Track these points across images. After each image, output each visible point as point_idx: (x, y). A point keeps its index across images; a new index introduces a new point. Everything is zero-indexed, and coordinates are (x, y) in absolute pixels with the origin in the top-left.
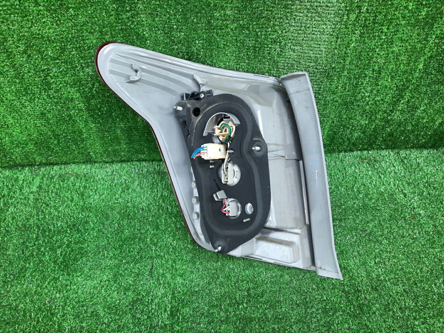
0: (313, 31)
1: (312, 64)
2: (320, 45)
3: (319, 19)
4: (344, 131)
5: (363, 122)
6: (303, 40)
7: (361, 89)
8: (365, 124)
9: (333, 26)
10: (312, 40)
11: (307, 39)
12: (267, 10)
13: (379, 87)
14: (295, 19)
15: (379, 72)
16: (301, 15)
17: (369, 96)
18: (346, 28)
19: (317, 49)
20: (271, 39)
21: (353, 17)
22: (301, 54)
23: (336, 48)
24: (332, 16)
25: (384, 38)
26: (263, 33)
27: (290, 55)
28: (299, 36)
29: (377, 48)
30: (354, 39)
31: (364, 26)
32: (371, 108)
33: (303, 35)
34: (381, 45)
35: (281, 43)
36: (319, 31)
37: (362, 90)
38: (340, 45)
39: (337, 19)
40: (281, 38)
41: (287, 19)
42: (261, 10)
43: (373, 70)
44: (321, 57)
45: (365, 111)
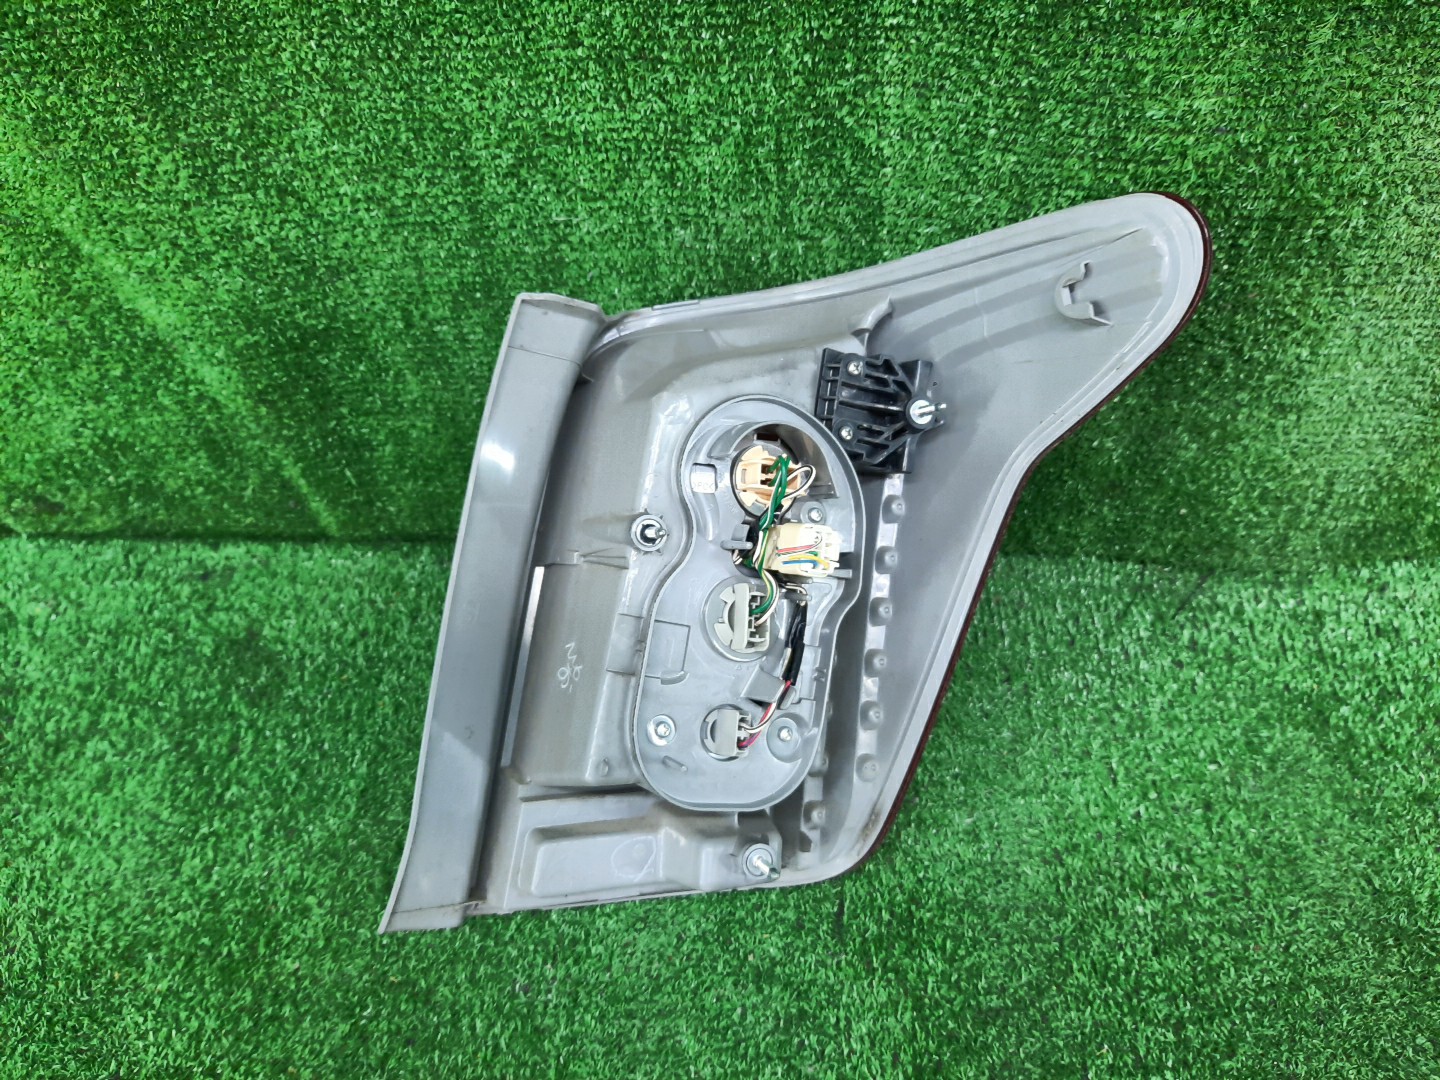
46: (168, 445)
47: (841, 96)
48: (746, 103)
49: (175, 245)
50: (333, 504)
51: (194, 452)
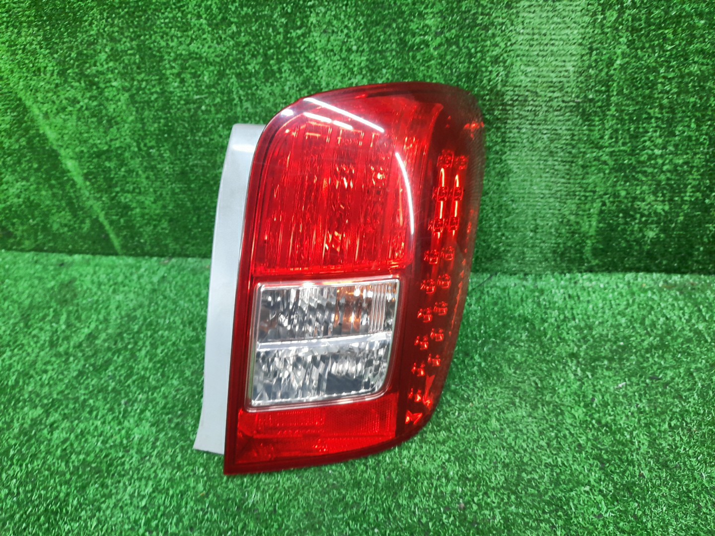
0: (551, 40)
1: (556, 95)
2: (564, 61)
3: (559, 20)
4: (626, 223)
5: (659, 208)
6: (538, 55)
7: (645, 141)
8: (664, 210)
9: (582, 31)
10: (552, 55)
11: (545, 53)
12: (482, 14)
13: (677, 138)
14: (523, 22)
15: (672, 110)
16: (532, 15)
17: (662, 156)
18: (603, 33)
19: (560, 69)
20: (491, 57)
21: (612, 15)
22: (537, 79)
23: (590, 67)
24: (579, 14)
25: (669, 48)
26: (478, 49)
27: (521, 81)
28: (532, 49)
29: (661, 66)
30: (619, 52)
31: (633, 29)
32: (668, 179)
33: (537, 48)
34: (667, 61)
35: (505, 62)
36: (561, 39)
37: (648, 143)
38: (596, 61)
39: (587, 19)
40: (505, 55)
41: (512, 25)
42: (474, 14)
43: (661, 107)
44: (568, 82)
45: (659, 183)
46: (54, 205)
47: (298, 38)
48: (264, 39)
49: (54, 102)
50: (118, 235)
51: (64, 209)
